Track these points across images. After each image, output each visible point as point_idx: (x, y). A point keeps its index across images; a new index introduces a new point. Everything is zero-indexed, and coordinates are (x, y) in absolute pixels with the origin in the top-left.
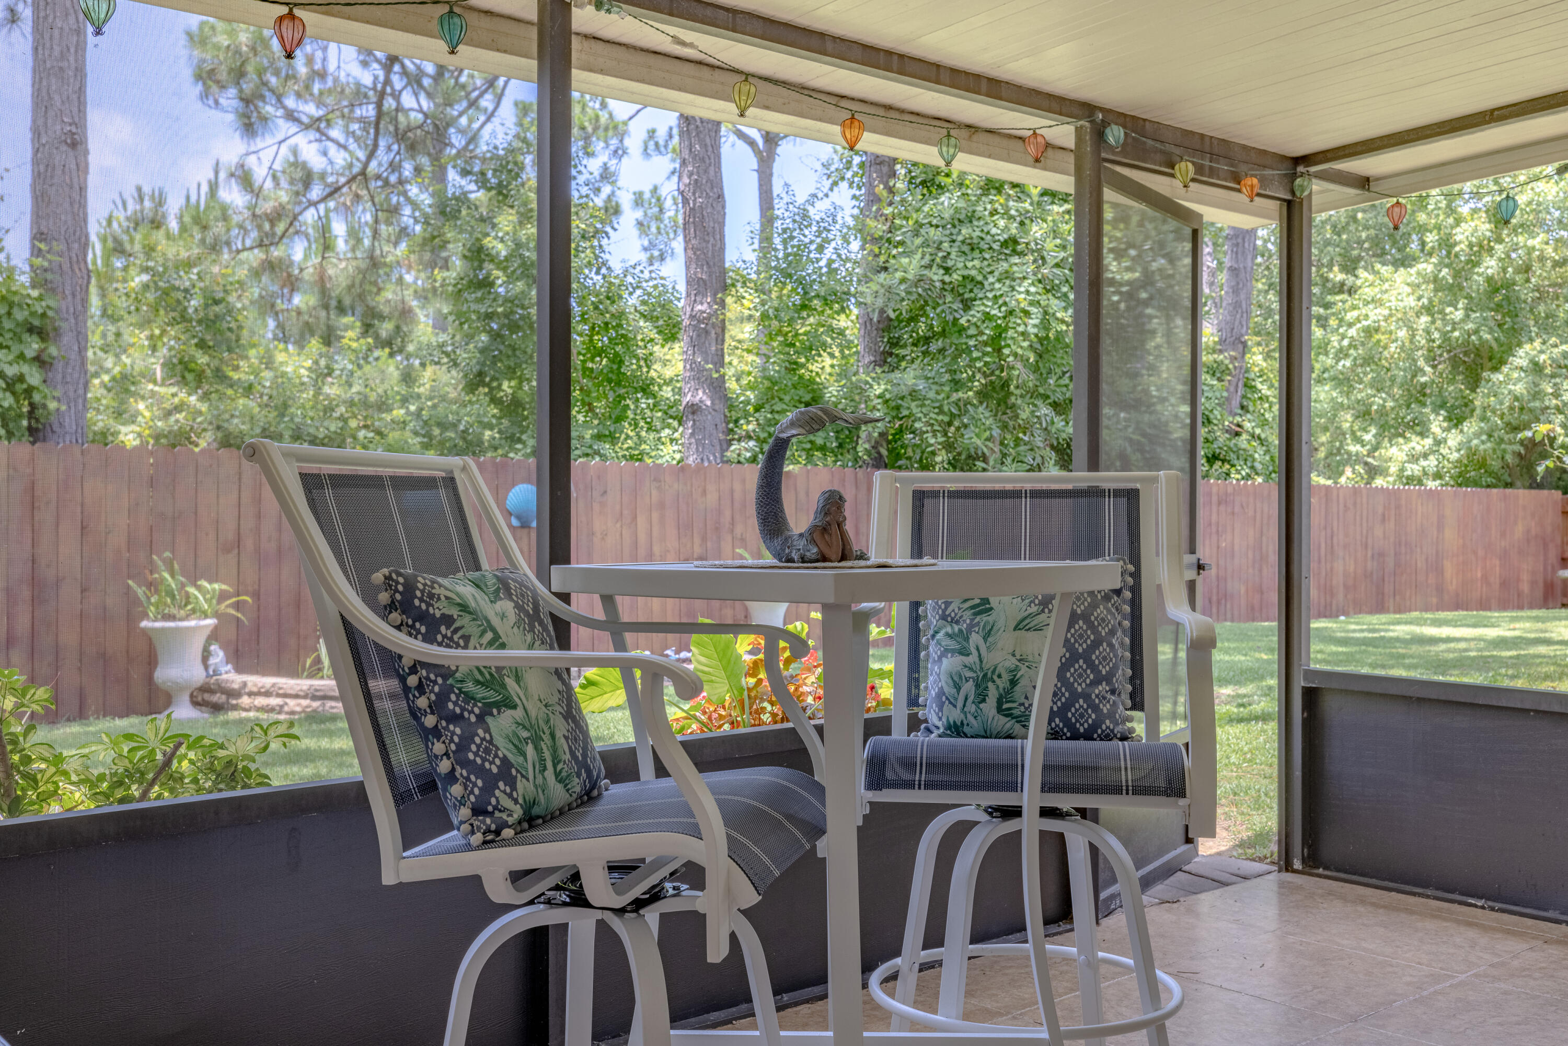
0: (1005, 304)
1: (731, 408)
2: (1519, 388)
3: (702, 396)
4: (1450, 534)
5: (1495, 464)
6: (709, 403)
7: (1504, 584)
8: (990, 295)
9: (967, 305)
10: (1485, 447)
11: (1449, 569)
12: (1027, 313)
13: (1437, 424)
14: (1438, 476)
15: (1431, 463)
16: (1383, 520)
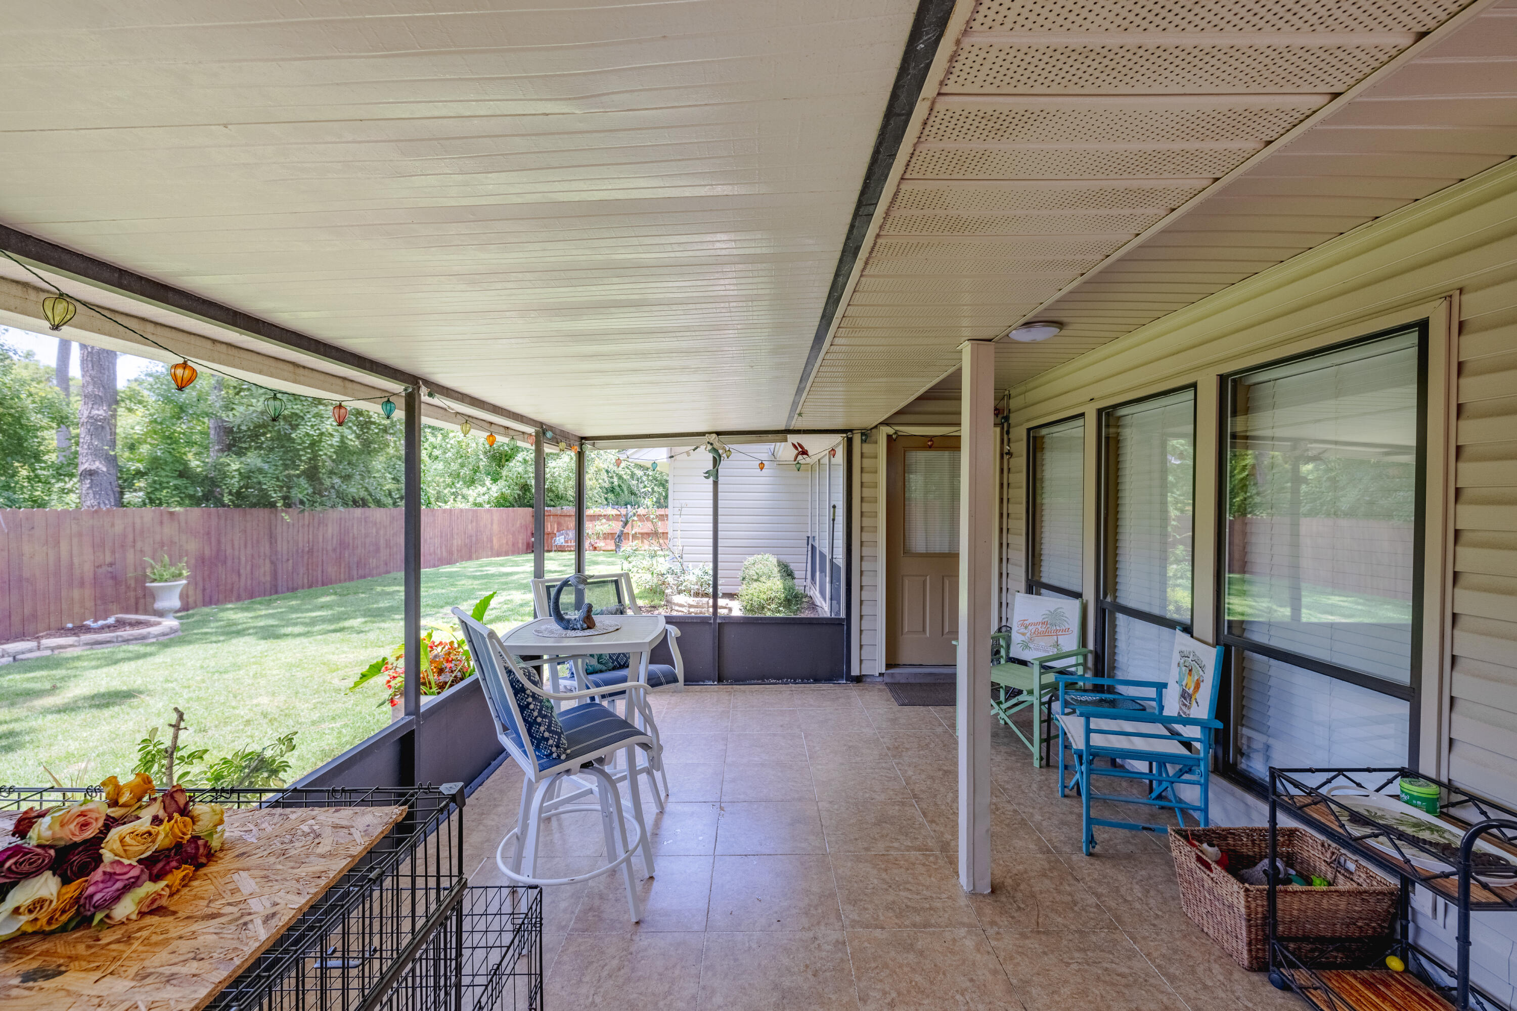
0: (319, 429)
1: (121, 471)
2: (520, 470)
3: (99, 465)
4: (495, 527)
5: (511, 499)
6: (105, 469)
7: (513, 545)
8: (309, 424)
9: (294, 427)
10: (508, 492)
11: (495, 541)
12: (332, 435)
13: (488, 482)
14: (489, 503)
15: (486, 497)
16: (472, 522)
